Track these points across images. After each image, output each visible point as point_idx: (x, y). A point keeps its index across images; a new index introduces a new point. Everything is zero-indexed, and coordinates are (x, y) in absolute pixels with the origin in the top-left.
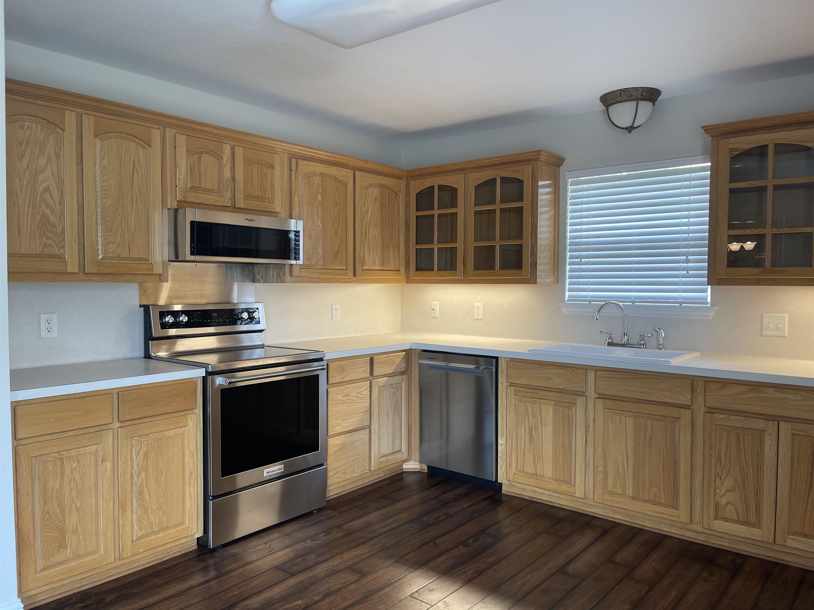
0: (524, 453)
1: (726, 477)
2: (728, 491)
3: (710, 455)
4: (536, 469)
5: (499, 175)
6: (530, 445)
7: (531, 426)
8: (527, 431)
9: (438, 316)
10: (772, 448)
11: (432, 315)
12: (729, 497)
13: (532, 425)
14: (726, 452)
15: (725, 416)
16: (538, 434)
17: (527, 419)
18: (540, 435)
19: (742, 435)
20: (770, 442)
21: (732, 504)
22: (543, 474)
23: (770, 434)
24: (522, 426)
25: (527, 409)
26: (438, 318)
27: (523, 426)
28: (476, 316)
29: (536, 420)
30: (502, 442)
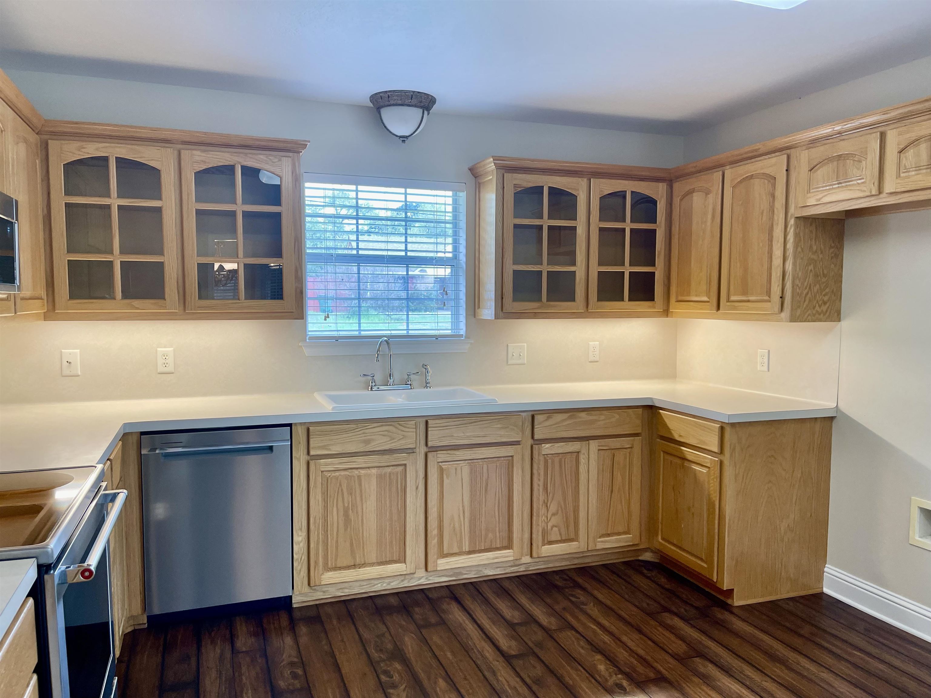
0: (337, 542)
1: (551, 503)
2: (553, 515)
3: (539, 485)
4: (354, 558)
5: (239, 163)
6: (346, 530)
7: (346, 505)
8: (341, 513)
9: (80, 374)
10: (585, 466)
11: (66, 372)
12: (554, 521)
13: (349, 504)
14: (551, 479)
15: (550, 445)
16: (357, 513)
17: (340, 499)
18: (360, 513)
19: (563, 460)
20: (583, 461)
21: (556, 526)
22: (365, 561)
23: (584, 454)
24: (333, 509)
25: (340, 485)
26: (78, 376)
27: (335, 509)
28: (161, 369)
29: (354, 497)
30: (300, 539)
